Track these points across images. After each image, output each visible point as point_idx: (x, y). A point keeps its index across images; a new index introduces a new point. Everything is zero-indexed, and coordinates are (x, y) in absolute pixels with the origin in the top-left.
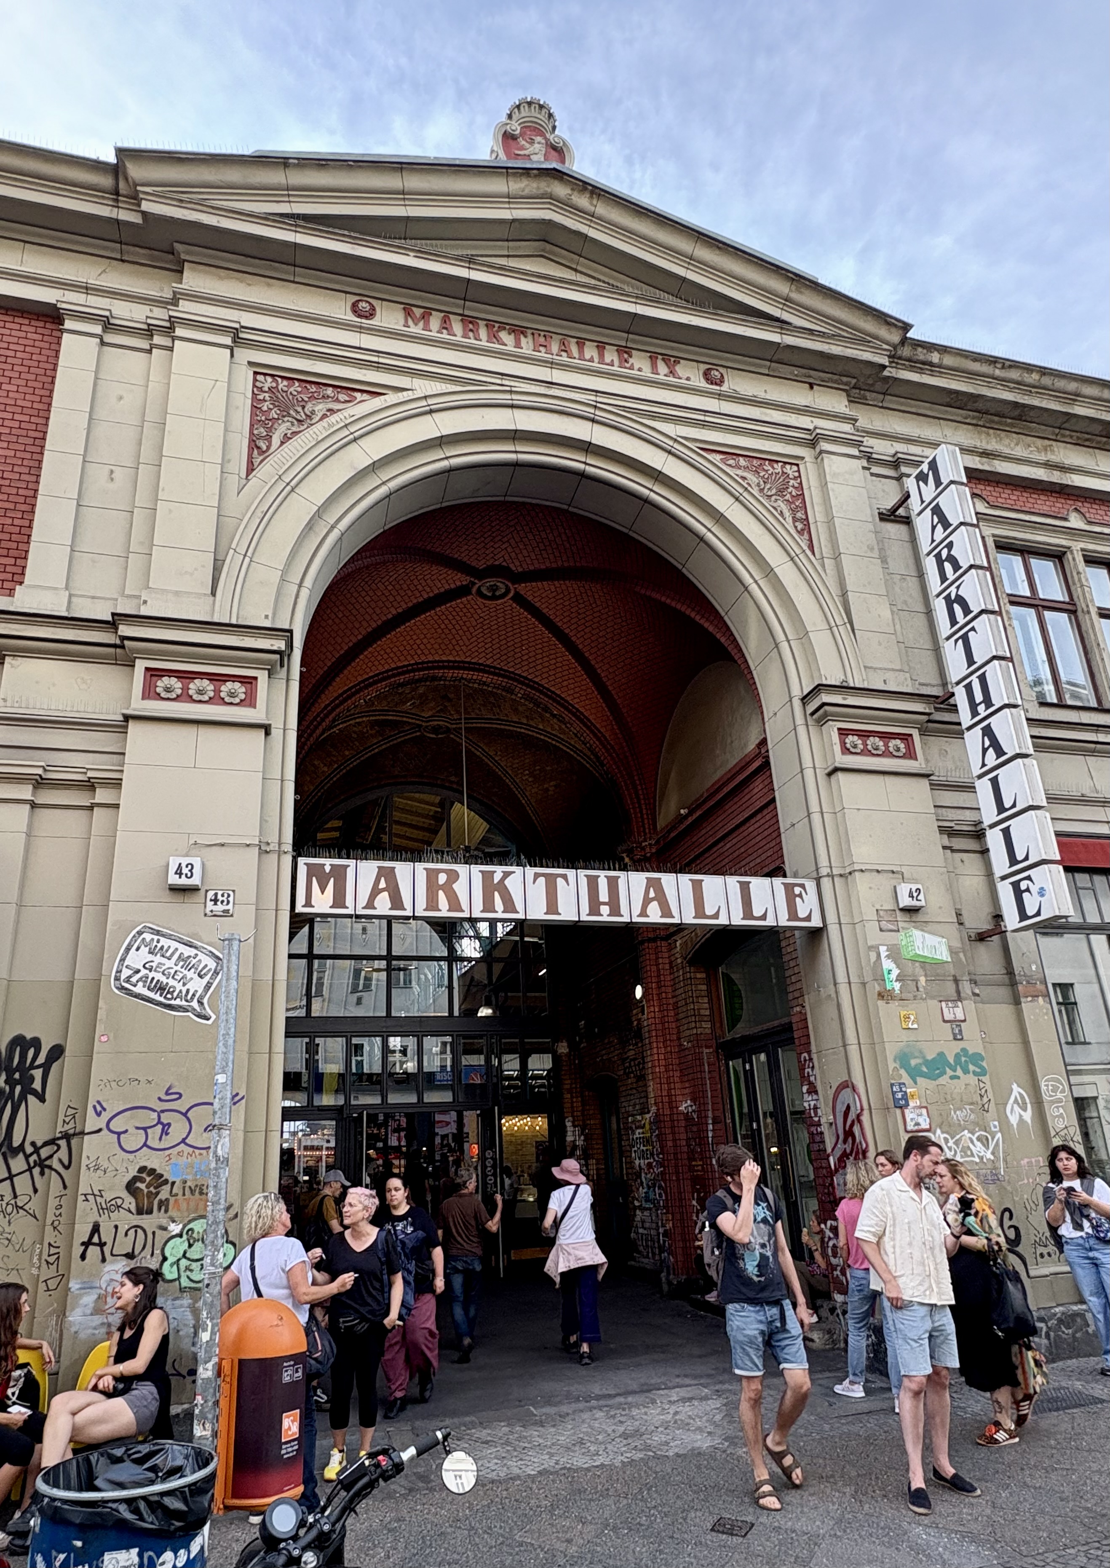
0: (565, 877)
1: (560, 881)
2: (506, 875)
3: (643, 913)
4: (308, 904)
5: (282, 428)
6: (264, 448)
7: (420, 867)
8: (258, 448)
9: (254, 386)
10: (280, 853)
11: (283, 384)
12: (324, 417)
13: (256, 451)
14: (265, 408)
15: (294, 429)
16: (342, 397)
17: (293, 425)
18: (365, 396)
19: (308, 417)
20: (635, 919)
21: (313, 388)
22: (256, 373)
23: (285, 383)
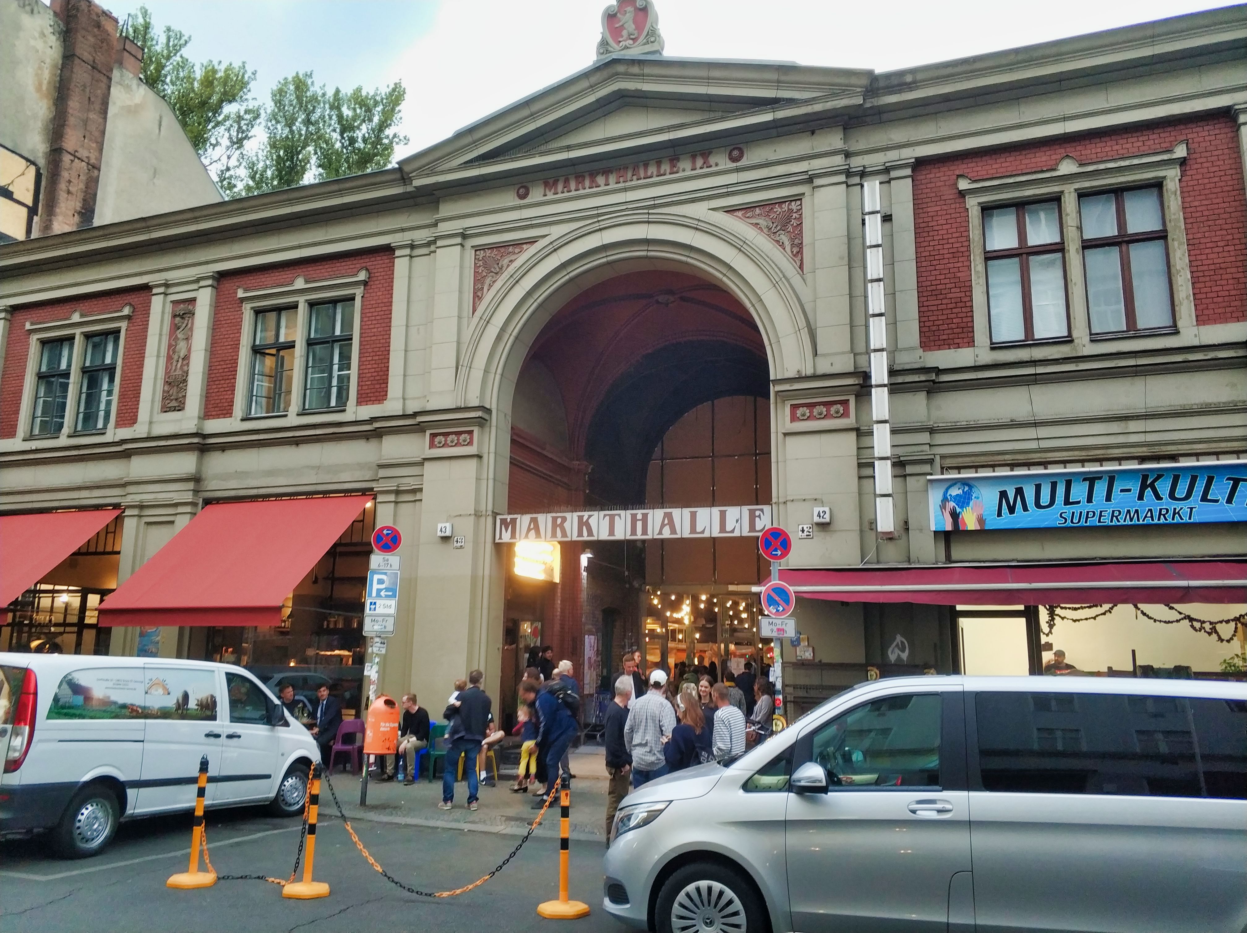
0: (619, 515)
1: (617, 518)
2: (590, 516)
3: (660, 533)
4: (500, 538)
5: (488, 281)
6: (480, 296)
7: (550, 516)
8: (478, 296)
9: (475, 259)
10: (487, 516)
11: (488, 252)
12: (508, 266)
13: (477, 299)
14: (480, 271)
15: (493, 280)
16: (517, 250)
17: (493, 277)
18: (528, 246)
19: (501, 269)
20: (656, 537)
21: (502, 250)
22: (476, 251)
23: (490, 251)
